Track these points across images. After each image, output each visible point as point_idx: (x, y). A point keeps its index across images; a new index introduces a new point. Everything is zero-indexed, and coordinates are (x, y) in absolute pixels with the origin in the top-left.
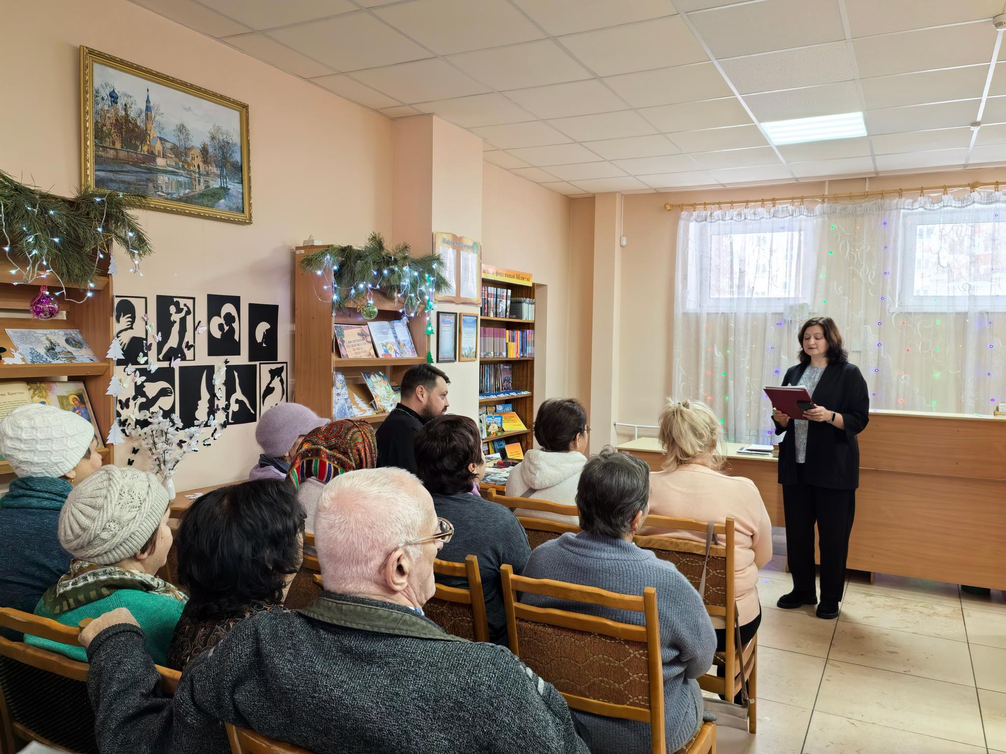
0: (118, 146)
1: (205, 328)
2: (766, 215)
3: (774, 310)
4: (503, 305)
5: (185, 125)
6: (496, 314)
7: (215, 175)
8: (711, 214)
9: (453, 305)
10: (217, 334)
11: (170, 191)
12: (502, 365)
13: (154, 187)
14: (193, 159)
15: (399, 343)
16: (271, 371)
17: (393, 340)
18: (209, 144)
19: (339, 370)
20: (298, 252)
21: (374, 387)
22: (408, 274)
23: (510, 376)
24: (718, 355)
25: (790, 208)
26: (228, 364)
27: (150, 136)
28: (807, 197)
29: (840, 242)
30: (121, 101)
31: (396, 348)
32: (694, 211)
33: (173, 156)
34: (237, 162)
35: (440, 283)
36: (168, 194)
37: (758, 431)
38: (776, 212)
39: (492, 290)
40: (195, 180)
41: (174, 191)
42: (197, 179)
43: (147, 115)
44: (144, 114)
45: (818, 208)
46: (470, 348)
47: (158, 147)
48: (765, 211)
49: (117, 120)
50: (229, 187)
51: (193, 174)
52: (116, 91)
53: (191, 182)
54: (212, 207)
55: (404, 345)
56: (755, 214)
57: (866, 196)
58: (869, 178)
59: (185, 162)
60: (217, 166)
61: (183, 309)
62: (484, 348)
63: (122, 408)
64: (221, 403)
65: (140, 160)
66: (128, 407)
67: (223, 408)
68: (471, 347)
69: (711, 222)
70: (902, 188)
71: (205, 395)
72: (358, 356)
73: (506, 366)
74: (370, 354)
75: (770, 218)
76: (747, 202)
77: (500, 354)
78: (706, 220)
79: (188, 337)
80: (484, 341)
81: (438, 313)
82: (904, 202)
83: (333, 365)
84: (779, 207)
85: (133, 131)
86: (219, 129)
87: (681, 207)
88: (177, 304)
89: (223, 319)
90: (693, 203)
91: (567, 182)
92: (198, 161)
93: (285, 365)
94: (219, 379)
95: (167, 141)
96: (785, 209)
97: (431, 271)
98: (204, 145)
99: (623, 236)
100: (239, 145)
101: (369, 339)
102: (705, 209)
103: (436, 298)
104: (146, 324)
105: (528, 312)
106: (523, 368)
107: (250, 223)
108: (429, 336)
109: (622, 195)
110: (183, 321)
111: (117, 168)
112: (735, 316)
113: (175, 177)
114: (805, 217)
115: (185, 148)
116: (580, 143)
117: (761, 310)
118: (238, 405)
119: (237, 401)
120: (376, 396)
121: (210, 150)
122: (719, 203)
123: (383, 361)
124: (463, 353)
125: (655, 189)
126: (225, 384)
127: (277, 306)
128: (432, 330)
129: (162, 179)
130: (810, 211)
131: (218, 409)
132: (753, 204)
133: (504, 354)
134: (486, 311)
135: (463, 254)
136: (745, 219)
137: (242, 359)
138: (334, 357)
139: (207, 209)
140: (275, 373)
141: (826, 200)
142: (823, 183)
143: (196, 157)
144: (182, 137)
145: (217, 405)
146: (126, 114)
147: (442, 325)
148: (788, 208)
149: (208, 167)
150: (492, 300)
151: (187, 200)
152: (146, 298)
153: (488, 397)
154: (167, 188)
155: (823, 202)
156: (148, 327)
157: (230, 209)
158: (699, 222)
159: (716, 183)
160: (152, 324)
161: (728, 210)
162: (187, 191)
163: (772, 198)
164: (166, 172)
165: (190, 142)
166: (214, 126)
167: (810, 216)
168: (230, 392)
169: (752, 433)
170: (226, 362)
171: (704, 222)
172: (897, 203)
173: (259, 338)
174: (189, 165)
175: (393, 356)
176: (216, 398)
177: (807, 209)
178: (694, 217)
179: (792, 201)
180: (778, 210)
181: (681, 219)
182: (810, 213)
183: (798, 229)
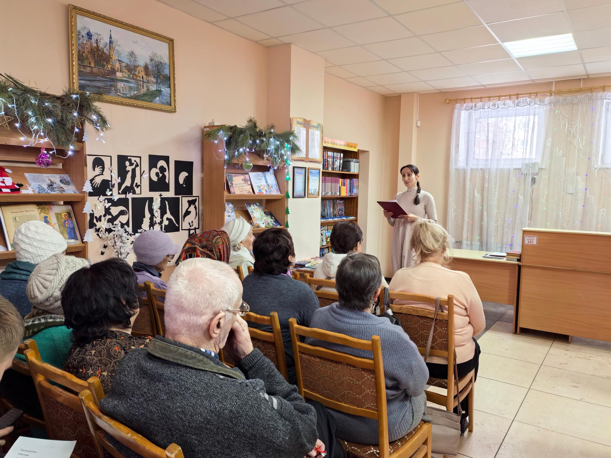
0: (93, 65)
1: (148, 175)
2: (512, 105)
3: (515, 167)
4: (337, 163)
5: (134, 52)
6: (333, 169)
7: (153, 82)
8: (475, 105)
9: (304, 162)
10: (155, 179)
11: (125, 93)
12: (338, 201)
13: (115, 90)
14: (139, 73)
15: (268, 185)
16: (189, 202)
17: (265, 184)
18: (149, 63)
19: (229, 201)
20: (205, 129)
21: (253, 212)
22: (273, 144)
23: (343, 207)
24: (477, 195)
25: (528, 100)
26: (161, 197)
27: (112, 59)
28: (539, 93)
29: (561, 122)
30: (94, 38)
31: (266, 188)
32: (465, 103)
33: (127, 71)
34: (167, 75)
35: (294, 149)
36: (124, 94)
37: (502, 244)
38: (518, 103)
39: (330, 154)
40: (141, 86)
41: (127, 93)
42: (142, 85)
43: (110, 46)
44: (108, 46)
45: (547, 99)
46: (314, 189)
47: (117, 65)
48: (511, 102)
49: (91, 49)
50: (162, 89)
51: (139, 82)
52: (91, 32)
53: (138, 87)
54: (151, 102)
55: (272, 187)
56: (504, 104)
57: (580, 91)
58: (583, 79)
59: (134, 74)
60: (154, 77)
61: (134, 163)
62: (324, 189)
63: (97, 222)
64: (158, 220)
65: (106, 73)
66: (100, 221)
67: (159, 223)
68: (316, 189)
69: (475, 110)
70: (605, 85)
71: (147, 215)
72: (242, 193)
73: (341, 201)
74: (249, 192)
75: (515, 107)
76: (500, 96)
77: (335, 193)
78: (472, 109)
79: (137, 180)
80: (325, 185)
81: (294, 168)
82: (606, 95)
83: (225, 198)
84: (521, 99)
85: (102, 56)
86: (155, 54)
87: (456, 101)
88: (130, 161)
89: (158, 169)
90: (463, 98)
91: (382, 86)
92: (142, 74)
93: (197, 198)
94: (156, 205)
95: (123, 62)
96: (525, 100)
97: (288, 141)
98: (146, 64)
99: (419, 120)
100: (168, 63)
101: (249, 183)
102: (472, 102)
103: (292, 158)
104: (111, 172)
105: (354, 168)
106: (351, 203)
107: (175, 112)
108: (287, 182)
109: (419, 94)
110: (134, 171)
111: (92, 79)
112: (489, 170)
113: (128, 84)
114: (538, 106)
115: (134, 66)
116: (386, 60)
117: (506, 167)
118: (168, 221)
119: (167, 219)
120: (254, 218)
121: (150, 67)
122: (481, 98)
123: (257, 196)
124: (310, 193)
125: (439, 90)
126: (160, 208)
127: (192, 162)
128: (289, 178)
129: (120, 85)
130: (542, 101)
131: (156, 223)
132: (504, 97)
133: (338, 193)
134: (326, 167)
135: (310, 131)
136: (498, 107)
137: (171, 194)
138: (226, 193)
139: (148, 103)
140: (191, 203)
141: (553, 94)
142: (552, 83)
143: (141, 72)
144: (132, 59)
145: (155, 221)
146: (97, 46)
147: (296, 175)
148: (527, 100)
149: (149, 78)
150: (330, 160)
151: (136, 97)
152: (111, 157)
153: (327, 220)
154: (123, 91)
155: (551, 95)
156: (112, 174)
157: (163, 103)
158: (467, 110)
159: (479, 84)
160: (115, 172)
161: (487, 102)
162: (135, 92)
163: (516, 93)
164: (122, 81)
165: (137, 63)
166: (152, 52)
167: (541, 105)
168: (163, 213)
169: (498, 245)
170: (161, 195)
171: (471, 110)
172: (602, 95)
173: (181, 181)
174: (137, 76)
175: (265, 193)
176: (154, 217)
177: (540, 100)
178: (464, 107)
179: (530, 96)
180: (520, 101)
181: (456, 109)
182: (542, 103)
183: (533, 114)
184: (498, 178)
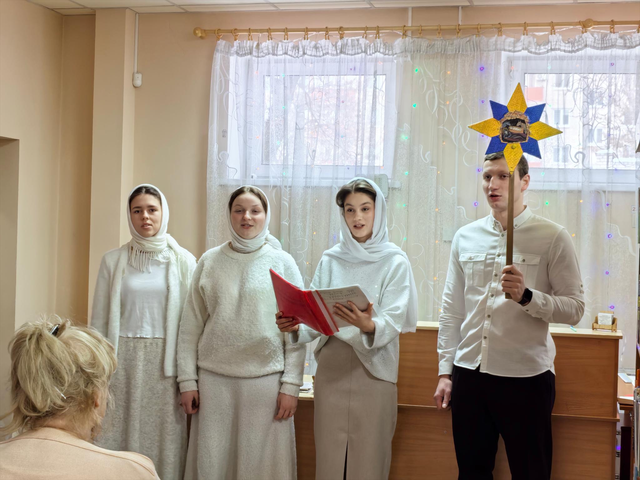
2: (331, 50)
8: (258, 45)
25: (363, 41)
28: (383, 28)
29: (426, 91)
32: (236, 40)
38: (344, 46)
45: (398, 43)
48: (330, 45)
56: (316, 47)
57: (458, 31)
58: (463, 7)
69: (258, 57)
70: (502, 22)
75: (337, 54)
76: (307, 30)
78: (251, 53)
82: (504, 42)
84: (349, 40)
87: (217, 34)
90: (232, 28)
96: (356, 42)
99: (138, 72)
102: (250, 38)
109: (136, 13)
112: (290, 190)
114: (382, 55)
122: (269, 31)
130: (388, 47)
132: (314, 33)
136: (304, 53)
141: (409, 33)
142: (406, 10)
148: (360, 42)
155: (405, 35)
158: (242, 56)
161: (281, 41)
163: (338, 26)
167: (388, 54)
171: (249, 56)
172: (496, 41)
177: (385, 45)
178: (235, 48)
179: (365, 33)
180: (347, 44)
181: (218, 51)
182: (389, 50)
183: (372, 72)
184: (308, 206)
